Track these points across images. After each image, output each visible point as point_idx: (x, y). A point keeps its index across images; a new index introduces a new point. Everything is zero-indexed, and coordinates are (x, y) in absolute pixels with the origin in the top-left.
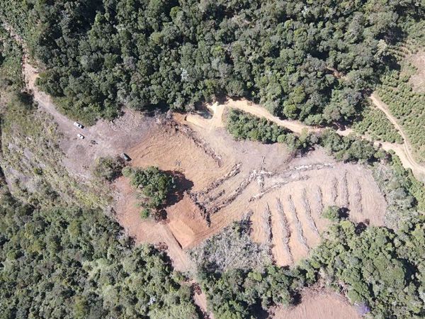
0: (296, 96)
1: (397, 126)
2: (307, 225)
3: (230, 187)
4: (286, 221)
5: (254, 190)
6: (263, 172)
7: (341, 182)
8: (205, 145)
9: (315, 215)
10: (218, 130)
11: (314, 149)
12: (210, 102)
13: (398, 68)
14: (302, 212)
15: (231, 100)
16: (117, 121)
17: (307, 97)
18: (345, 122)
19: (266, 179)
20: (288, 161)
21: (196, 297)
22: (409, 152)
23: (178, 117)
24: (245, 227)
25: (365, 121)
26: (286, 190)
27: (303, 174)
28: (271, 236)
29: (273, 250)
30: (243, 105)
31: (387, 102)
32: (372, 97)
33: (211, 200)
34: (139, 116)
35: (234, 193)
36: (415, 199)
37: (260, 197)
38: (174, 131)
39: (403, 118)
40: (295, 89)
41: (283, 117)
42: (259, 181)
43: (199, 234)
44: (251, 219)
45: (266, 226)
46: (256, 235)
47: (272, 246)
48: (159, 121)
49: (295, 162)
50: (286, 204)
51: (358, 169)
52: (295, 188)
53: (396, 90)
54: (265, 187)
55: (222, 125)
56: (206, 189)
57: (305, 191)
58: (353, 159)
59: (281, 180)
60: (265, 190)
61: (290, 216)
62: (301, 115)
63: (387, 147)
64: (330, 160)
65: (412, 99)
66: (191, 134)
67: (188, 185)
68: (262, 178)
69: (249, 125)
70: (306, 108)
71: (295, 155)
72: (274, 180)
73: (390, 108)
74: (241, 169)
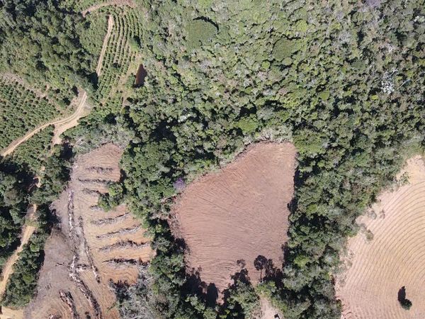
1: (36, 131)
2: (120, 223)
3: (83, 304)
4: (120, 244)
5: (89, 276)
6: (73, 266)
7: (88, 186)
9: (113, 215)
11: (55, 210)
18: (26, 182)
19: (80, 262)
20: (64, 237)
22: (63, 120)
24: (121, 290)
26: (91, 241)
27: (77, 223)
28: (132, 261)
29: (144, 261)
31: (8, 142)
32: (4, 155)
35: (89, 300)
37: (97, 270)
39: (27, 127)
42: (81, 270)
44: (116, 282)
45: (122, 267)
46: (130, 277)
47: (141, 261)
49: (65, 230)
50: (104, 242)
51: (77, 169)
52: (91, 231)
54: (87, 263)
57: (92, 222)
58: (65, 176)
60: (90, 265)
61: (114, 240)
62: (11, 228)
63: (58, 140)
64: (65, 195)
65: (8, 118)
68: (78, 266)
71: (59, 229)
72: (82, 253)
73: (15, 139)
74: (67, 291)
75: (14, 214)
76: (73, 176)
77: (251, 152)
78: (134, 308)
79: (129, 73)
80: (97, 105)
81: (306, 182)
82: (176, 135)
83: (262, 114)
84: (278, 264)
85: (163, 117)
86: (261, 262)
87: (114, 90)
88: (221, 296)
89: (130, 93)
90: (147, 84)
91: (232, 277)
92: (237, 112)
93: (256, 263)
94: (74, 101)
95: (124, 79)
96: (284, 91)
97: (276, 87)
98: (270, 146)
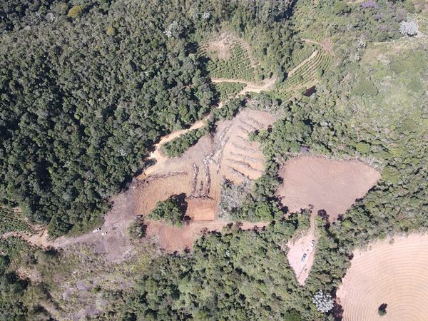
0: (183, 111)
1: (236, 81)
2: (250, 154)
3: (202, 177)
4: (241, 162)
5: (213, 167)
6: (208, 157)
7: (243, 125)
8: (169, 174)
9: (249, 147)
10: (167, 162)
11: (217, 126)
12: (148, 156)
13: (209, 59)
14: (242, 152)
15: (157, 145)
16: (114, 208)
17: (188, 107)
18: (215, 101)
19: (213, 158)
20: (213, 141)
21: (243, 228)
22: (253, 85)
23: (140, 177)
24: (228, 183)
25: (222, 93)
26: (226, 152)
27: (225, 138)
28: (243, 174)
29: (250, 178)
30: (164, 140)
31: (220, 76)
32: (213, 81)
33: (201, 190)
34: (122, 195)
35: (207, 178)
36: (278, 100)
37: (220, 167)
38: (147, 184)
39: (234, 76)
40: (179, 108)
41: (188, 127)
42: (211, 162)
43: (213, 207)
44: (227, 179)
45: (236, 173)
46: (237, 181)
47: (248, 177)
48: (134, 187)
49: (216, 138)
50: (233, 157)
51: (243, 113)
52: (229, 148)
53: (218, 68)
54: (216, 161)
55: (166, 158)
56: (193, 189)
57: (233, 144)
58: (236, 112)
59: (220, 151)
60: (219, 162)
61: (240, 159)
62: (195, 117)
63: (243, 93)
64: (227, 122)
65: (229, 65)
66: (156, 177)
67: (183, 196)
68: (211, 159)
69: (178, 143)
70: (193, 111)
71: (213, 136)
72: (217, 154)
73: (225, 77)
74: (198, 166)
75: (202, 110)
76: (237, 116)
77: (353, 163)
78: (231, 194)
79: (304, 86)
80: (276, 90)
81: (377, 192)
82: (314, 129)
83: (374, 148)
84: (331, 220)
85: (310, 118)
86: (323, 213)
87: (290, 89)
88: (288, 214)
89: (299, 96)
90: (313, 97)
91: (301, 209)
92: (359, 140)
93: (319, 211)
94: (266, 80)
95: (300, 87)
96: (394, 145)
97: (391, 141)
98: (367, 167)
